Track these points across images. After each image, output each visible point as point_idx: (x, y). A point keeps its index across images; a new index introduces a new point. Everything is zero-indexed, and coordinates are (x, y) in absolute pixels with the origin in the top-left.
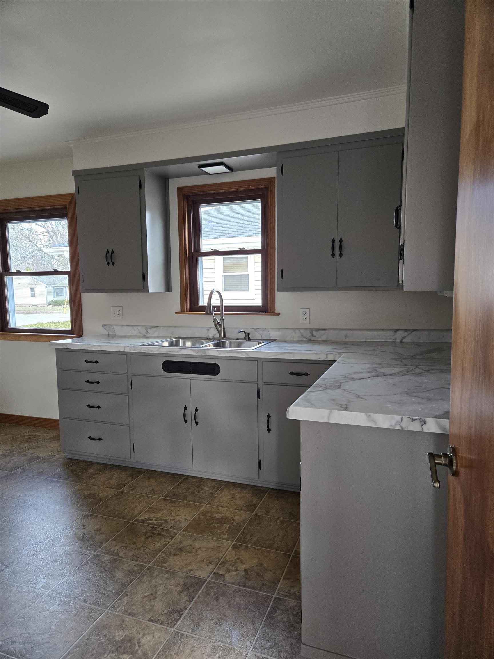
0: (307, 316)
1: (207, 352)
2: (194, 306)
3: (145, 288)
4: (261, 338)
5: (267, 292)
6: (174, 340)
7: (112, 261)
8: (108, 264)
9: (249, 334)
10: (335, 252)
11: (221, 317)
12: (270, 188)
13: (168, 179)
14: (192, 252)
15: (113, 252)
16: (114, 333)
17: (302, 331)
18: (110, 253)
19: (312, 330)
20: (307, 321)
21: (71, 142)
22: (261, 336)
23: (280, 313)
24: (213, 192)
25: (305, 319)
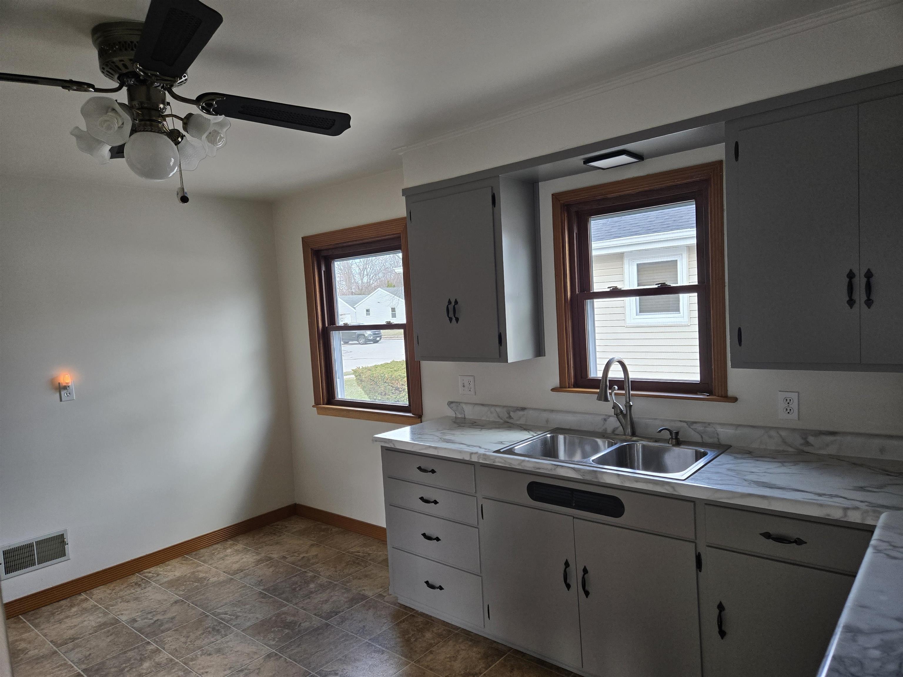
0: (794, 405)
1: (599, 476)
2: (582, 378)
3: (502, 356)
4: (700, 440)
5: (711, 358)
6: (549, 435)
7: (455, 317)
8: (451, 319)
9: (677, 433)
10: (856, 297)
11: (626, 402)
12: (712, 179)
13: (538, 183)
14: (577, 292)
15: (456, 302)
16: (463, 416)
17: (783, 433)
18: (453, 304)
19: (805, 434)
20: (794, 416)
21: (400, 149)
22: (700, 436)
23: (737, 397)
24: (609, 196)
25: (788, 411)
